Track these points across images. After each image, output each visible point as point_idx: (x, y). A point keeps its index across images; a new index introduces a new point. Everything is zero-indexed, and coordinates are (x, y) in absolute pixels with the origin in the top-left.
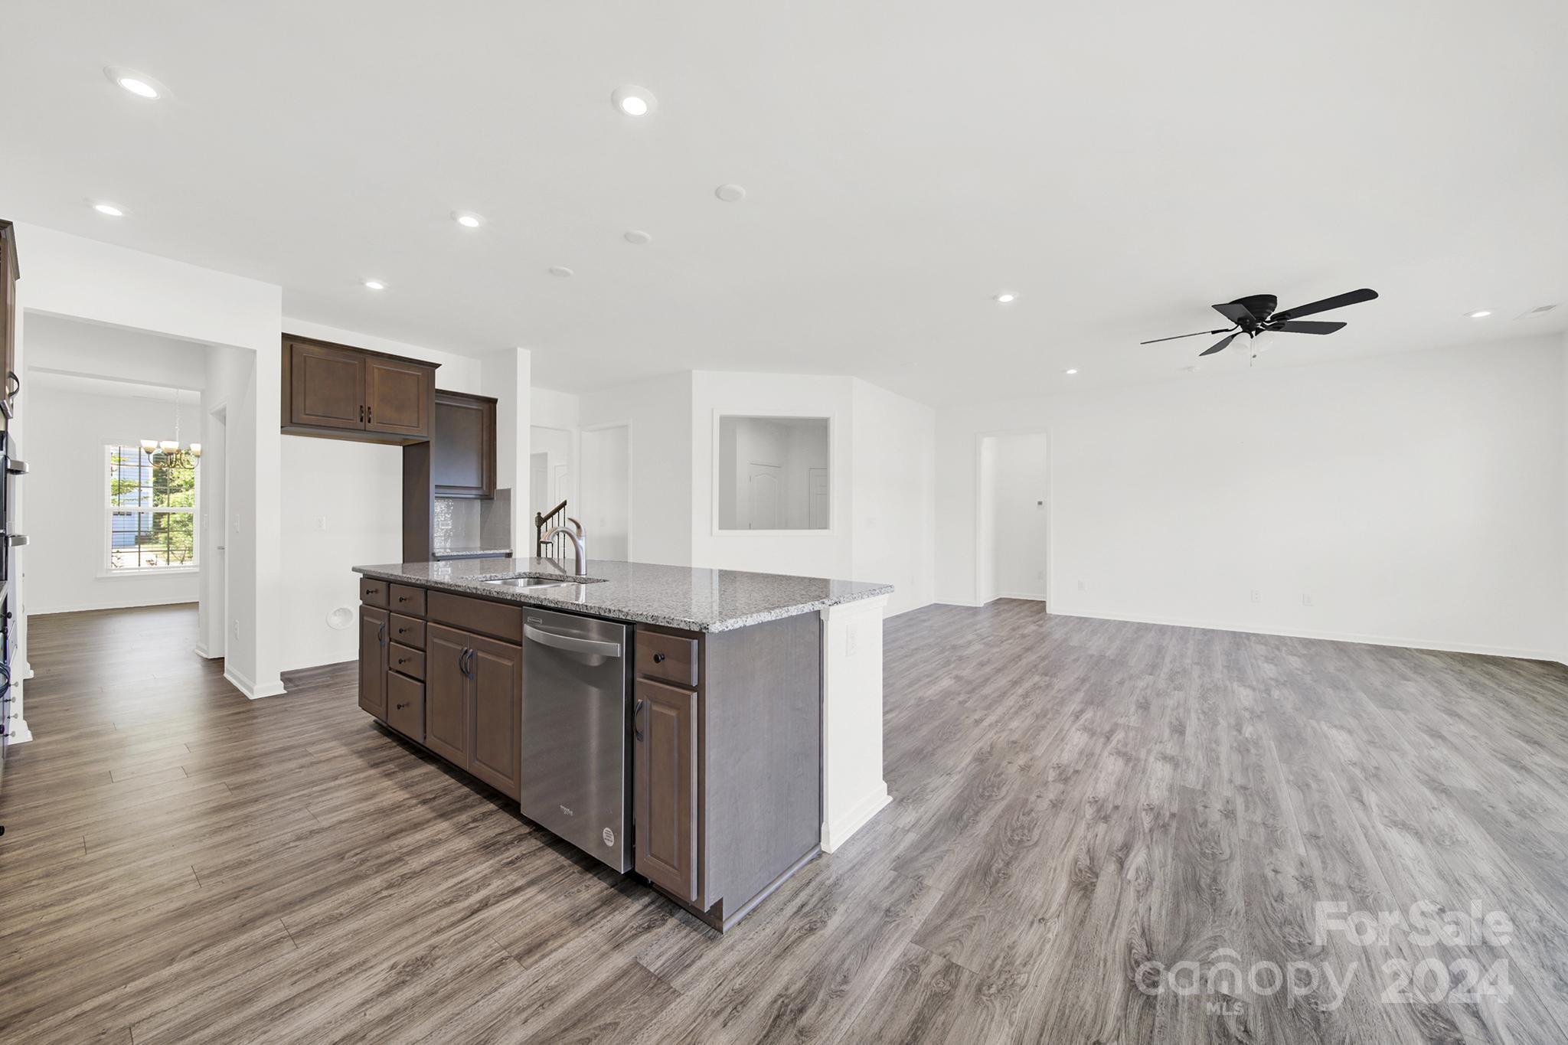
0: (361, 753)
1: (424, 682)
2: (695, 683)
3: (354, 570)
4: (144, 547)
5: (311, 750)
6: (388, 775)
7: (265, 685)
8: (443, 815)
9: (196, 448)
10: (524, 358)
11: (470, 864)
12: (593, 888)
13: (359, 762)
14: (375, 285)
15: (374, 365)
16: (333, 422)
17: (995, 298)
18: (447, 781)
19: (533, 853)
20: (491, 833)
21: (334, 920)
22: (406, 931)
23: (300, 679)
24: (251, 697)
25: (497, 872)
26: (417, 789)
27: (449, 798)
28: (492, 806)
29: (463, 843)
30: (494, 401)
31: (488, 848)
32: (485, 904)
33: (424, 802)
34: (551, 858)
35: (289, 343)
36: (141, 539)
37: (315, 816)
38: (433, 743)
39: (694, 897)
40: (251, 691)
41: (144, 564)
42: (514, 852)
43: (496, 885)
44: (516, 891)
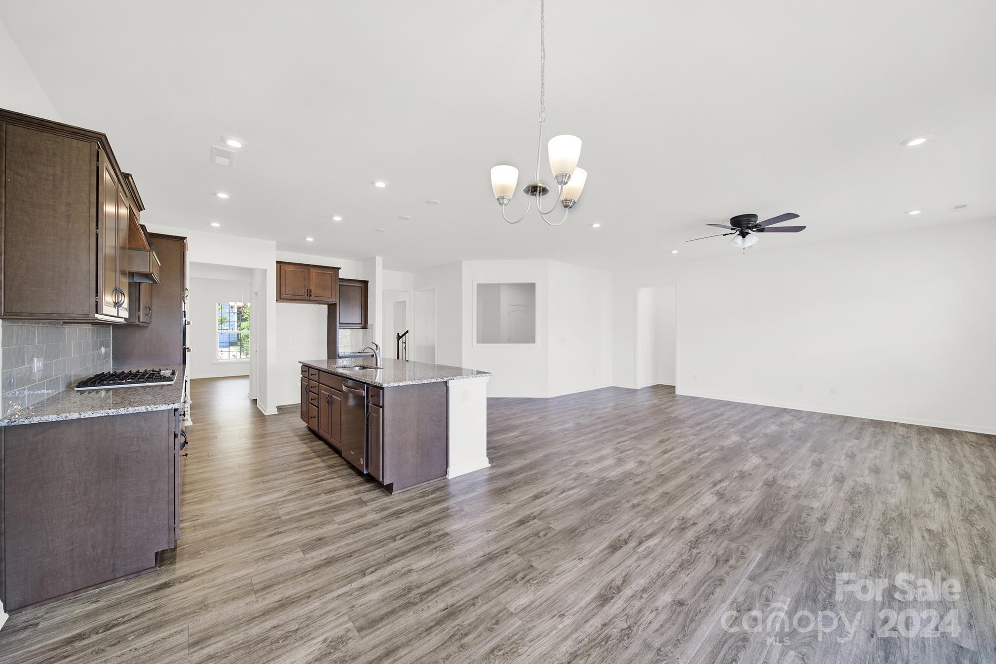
0: (298, 436)
1: (318, 408)
2: (381, 405)
3: (299, 362)
4: (231, 348)
5: (282, 434)
6: (305, 443)
7: (270, 410)
8: (319, 456)
9: (249, 304)
10: (379, 260)
11: (322, 470)
12: (359, 479)
13: (297, 439)
14: (310, 239)
15: (312, 270)
16: (296, 297)
17: (591, 225)
18: (325, 446)
19: (344, 469)
20: (333, 463)
21: (276, 479)
22: (297, 484)
23: (284, 409)
24: (266, 414)
25: (329, 473)
26: (313, 448)
27: (323, 452)
28: (337, 455)
29: (322, 465)
30: (367, 282)
31: (329, 467)
32: (322, 480)
33: (314, 452)
34: (350, 471)
35: (279, 265)
36: (232, 344)
37: (278, 453)
38: (322, 433)
39: (381, 480)
40: (265, 412)
41: (231, 357)
42: (338, 468)
43: (328, 476)
44: (333, 478)
